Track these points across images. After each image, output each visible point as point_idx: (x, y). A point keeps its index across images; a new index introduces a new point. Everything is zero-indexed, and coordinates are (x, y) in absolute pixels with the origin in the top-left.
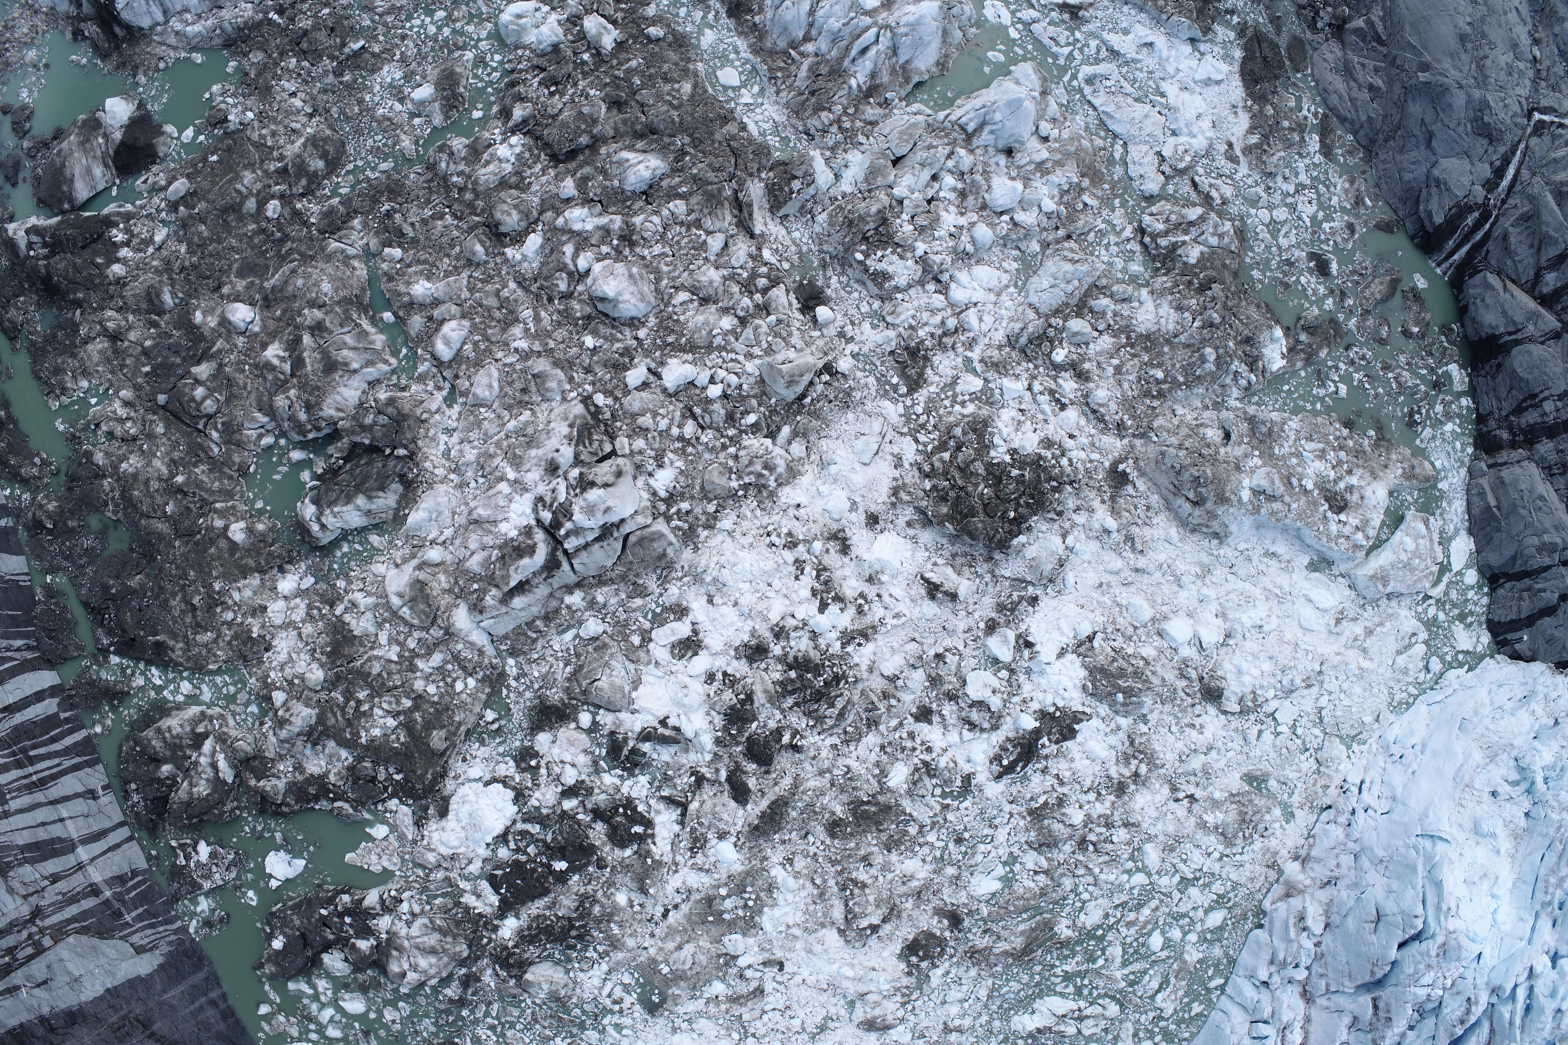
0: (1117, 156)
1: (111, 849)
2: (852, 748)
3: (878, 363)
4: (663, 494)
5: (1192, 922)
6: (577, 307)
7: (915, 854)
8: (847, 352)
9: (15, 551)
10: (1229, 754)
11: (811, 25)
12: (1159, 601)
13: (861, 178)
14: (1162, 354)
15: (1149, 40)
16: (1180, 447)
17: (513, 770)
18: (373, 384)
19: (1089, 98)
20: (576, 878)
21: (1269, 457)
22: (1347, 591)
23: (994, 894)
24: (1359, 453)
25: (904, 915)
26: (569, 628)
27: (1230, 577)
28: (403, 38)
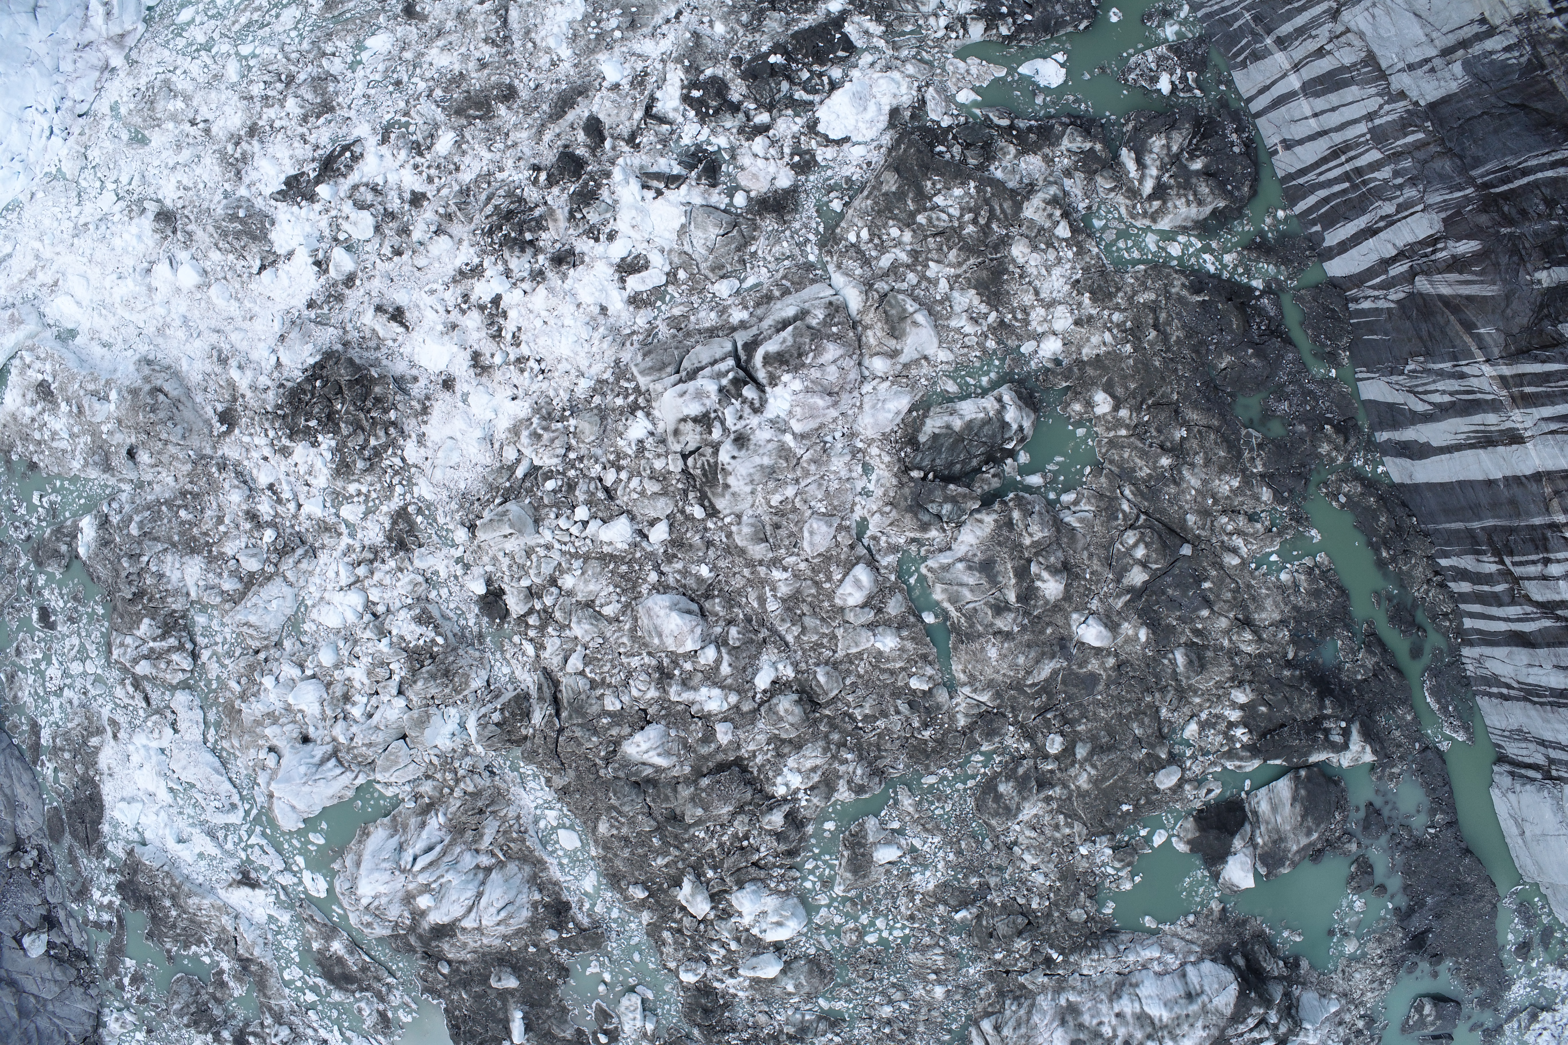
0: (212, 731)
1: (1266, 89)
2: (485, 169)
3: (434, 536)
4: (640, 414)
6: (718, 608)
7: (438, 71)
8: (461, 549)
9: (1372, 405)
10: (156, 163)
12: (203, 303)
13: (437, 719)
14: (180, 533)
15: (181, 846)
16: (166, 443)
17: (819, 152)
18: (945, 548)
19: (235, 791)
20: (762, 49)
21: (95, 434)
22: (47, 311)
23: (373, 35)
24: (26, 438)
25: (454, 14)
26: (751, 288)
27: (142, 325)
28: (912, 918)
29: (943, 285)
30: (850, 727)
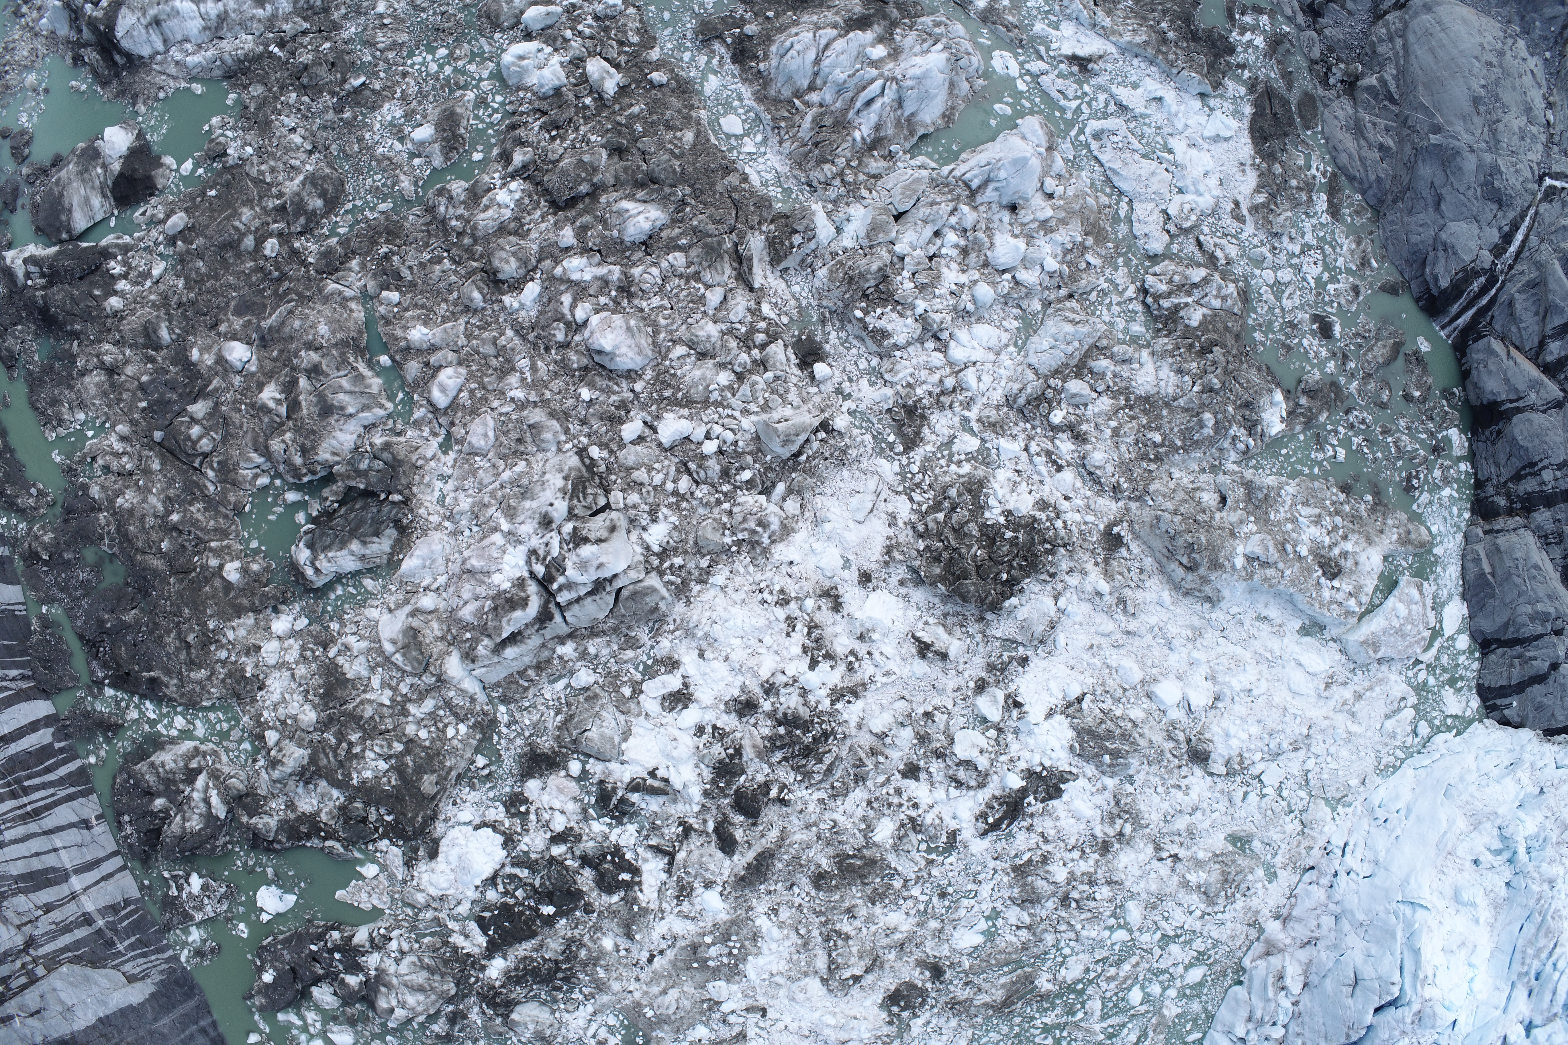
0: (1122, 213)
1: (104, 878)
2: (839, 803)
3: (875, 421)
4: (656, 549)
5: (1172, 978)
6: (574, 358)
7: (899, 907)
8: (844, 409)
9: (11, 580)
10: (1214, 815)
11: (816, 74)
12: (1149, 663)
13: (862, 234)
14: (1161, 417)
15: (1158, 94)
16: (1175, 512)
17: (502, 816)
18: (369, 428)
19: (1096, 153)
20: (563, 921)
21: (1264, 522)
22: (1338, 656)
23: (976, 948)
24: (1355, 518)
25: (887, 966)
26: (560, 677)
27: (1221, 640)
28: (405, 75)
29: (376, 682)
30: (454, 251)
